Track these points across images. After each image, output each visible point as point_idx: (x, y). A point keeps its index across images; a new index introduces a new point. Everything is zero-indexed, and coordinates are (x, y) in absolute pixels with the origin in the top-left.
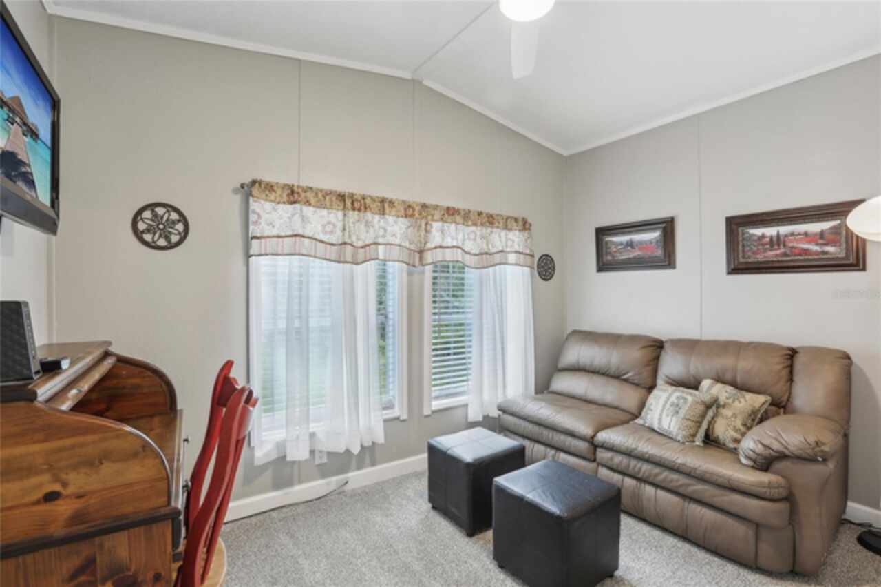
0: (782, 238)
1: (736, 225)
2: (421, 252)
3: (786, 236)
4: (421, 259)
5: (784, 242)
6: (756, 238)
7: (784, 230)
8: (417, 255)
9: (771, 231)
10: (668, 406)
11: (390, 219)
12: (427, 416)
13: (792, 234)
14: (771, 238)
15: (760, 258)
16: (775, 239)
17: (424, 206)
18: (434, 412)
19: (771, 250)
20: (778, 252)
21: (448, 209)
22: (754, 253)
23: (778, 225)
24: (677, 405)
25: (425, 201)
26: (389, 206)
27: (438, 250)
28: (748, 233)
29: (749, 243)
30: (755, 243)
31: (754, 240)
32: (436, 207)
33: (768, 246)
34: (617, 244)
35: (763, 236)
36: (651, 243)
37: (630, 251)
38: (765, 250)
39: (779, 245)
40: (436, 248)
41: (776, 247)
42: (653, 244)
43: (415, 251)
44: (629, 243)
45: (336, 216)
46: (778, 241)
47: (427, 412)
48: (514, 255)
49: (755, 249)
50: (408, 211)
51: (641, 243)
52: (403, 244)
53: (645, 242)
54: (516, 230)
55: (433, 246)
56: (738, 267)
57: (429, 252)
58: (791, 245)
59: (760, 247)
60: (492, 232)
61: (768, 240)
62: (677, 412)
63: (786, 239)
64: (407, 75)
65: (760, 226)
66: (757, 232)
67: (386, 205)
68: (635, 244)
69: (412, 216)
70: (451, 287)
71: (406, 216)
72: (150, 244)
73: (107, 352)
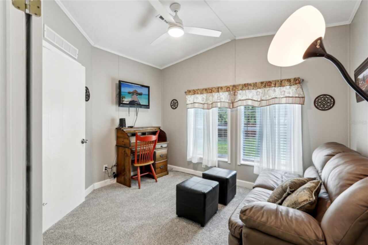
2: (233, 103)
4: (233, 106)
8: (231, 104)
11: (221, 93)
12: (239, 165)
17: (234, 86)
18: (242, 165)
21: (245, 85)
25: (234, 84)
26: (221, 89)
27: (239, 101)
32: (239, 85)
34: (361, 81)
37: (364, 85)
40: (238, 101)
43: (231, 103)
44: (363, 79)
45: (204, 96)
47: (238, 164)
48: (285, 99)
50: (228, 89)
52: (226, 101)
54: (287, 86)
55: (237, 100)
57: (236, 103)
60: (269, 90)
64: (229, 40)
67: (219, 89)
69: (229, 91)
70: (250, 116)
71: (227, 91)
72: (173, 108)
73: (159, 128)
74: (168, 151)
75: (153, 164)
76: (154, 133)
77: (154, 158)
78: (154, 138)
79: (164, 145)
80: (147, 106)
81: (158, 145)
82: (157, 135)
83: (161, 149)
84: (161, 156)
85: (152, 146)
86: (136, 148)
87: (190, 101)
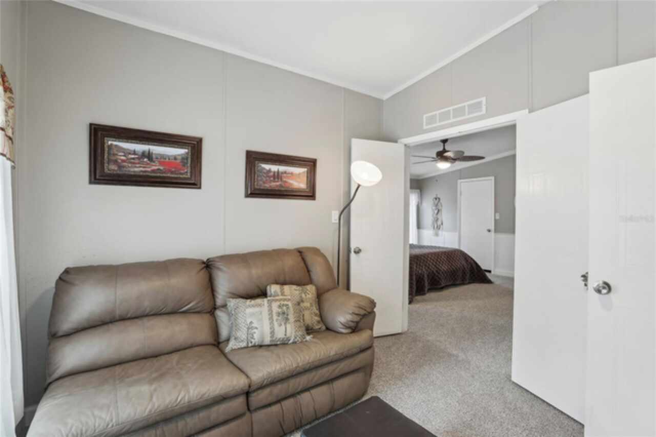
0: (280, 173)
1: (253, 159)
3: (282, 173)
5: (281, 177)
6: (265, 171)
7: (282, 168)
9: (274, 168)
10: (275, 317)
13: (285, 173)
14: (274, 172)
15: (267, 186)
16: (276, 174)
19: (274, 182)
20: (278, 184)
22: (264, 183)
23: (279, 165)
24: (284, 313)
28: (261, 166)
29: (261, 174)
30: (265, 175)
31: (264, 173)
33: (272, 179)
34: (127, 152)
35: (269, 171)
36: (175, 159)
37: (148, 164)
38: (271, 181)
39: (278, 178)
41: (276, 180)
42: (178, 161)
44: (147, 154)
46: (277, 176)
49: (264, 179)
51: (163, 156)
53: (169, 157)
56: (254, 192)
58: (284, 179)
59: (268, 178)
61: (272, 174)
62: (287, 319)
63: (283, 175)
65: (270, 163)
66: (267, 167)
68: (154, 156)
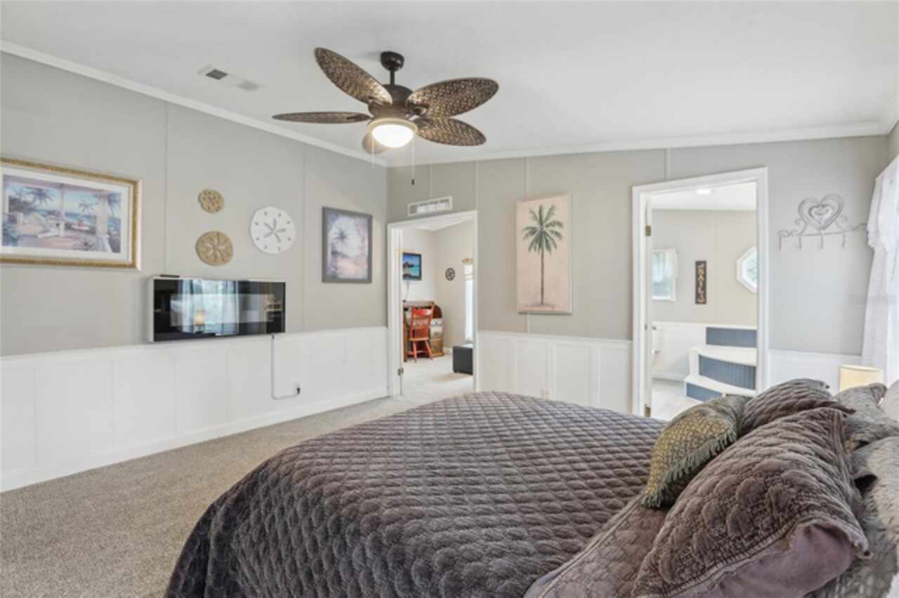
72: (448, 279)
73: (433, 303)
74: (443, 329)
75: (428, 341)
76: (429, 308)
77: (429, 335)
78: (429, 312)
79: (439, 321)
80: (419, 278)
81: (433, 322)
82: (432, 309)
83: (435, 327)
84: (436, 334)
85: (426, 322)
86: (412, 323)
87: (468, 271)
